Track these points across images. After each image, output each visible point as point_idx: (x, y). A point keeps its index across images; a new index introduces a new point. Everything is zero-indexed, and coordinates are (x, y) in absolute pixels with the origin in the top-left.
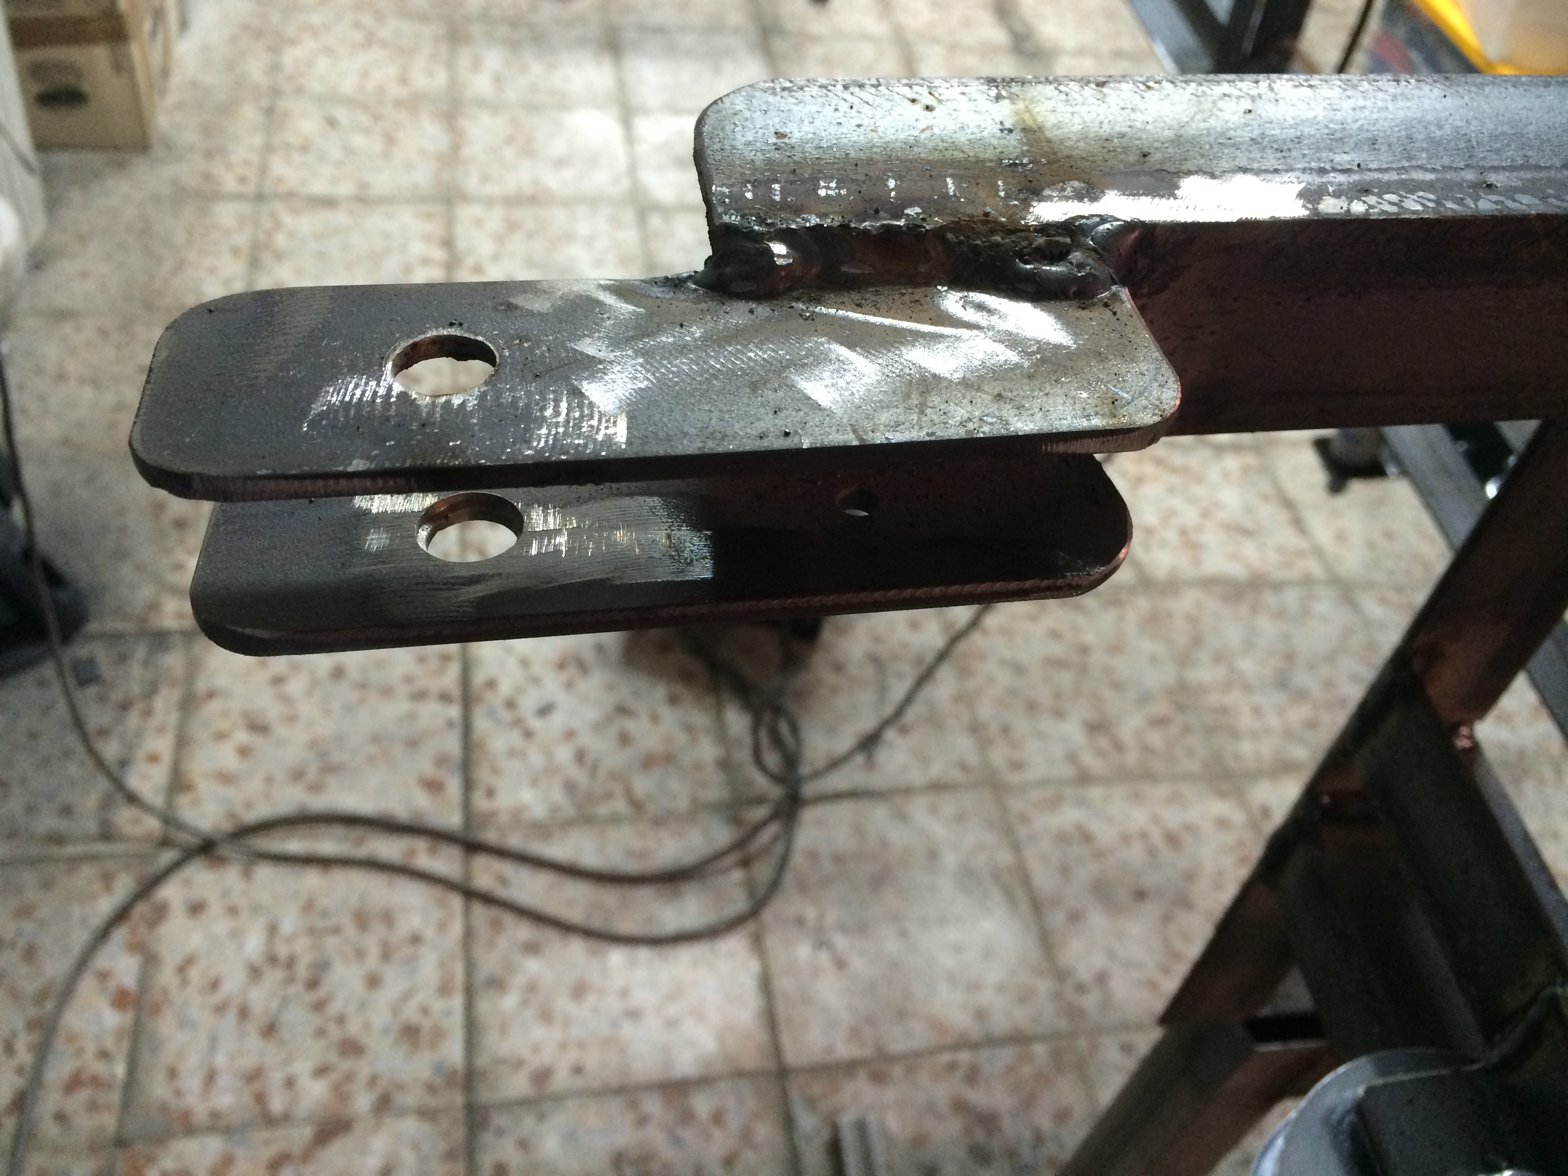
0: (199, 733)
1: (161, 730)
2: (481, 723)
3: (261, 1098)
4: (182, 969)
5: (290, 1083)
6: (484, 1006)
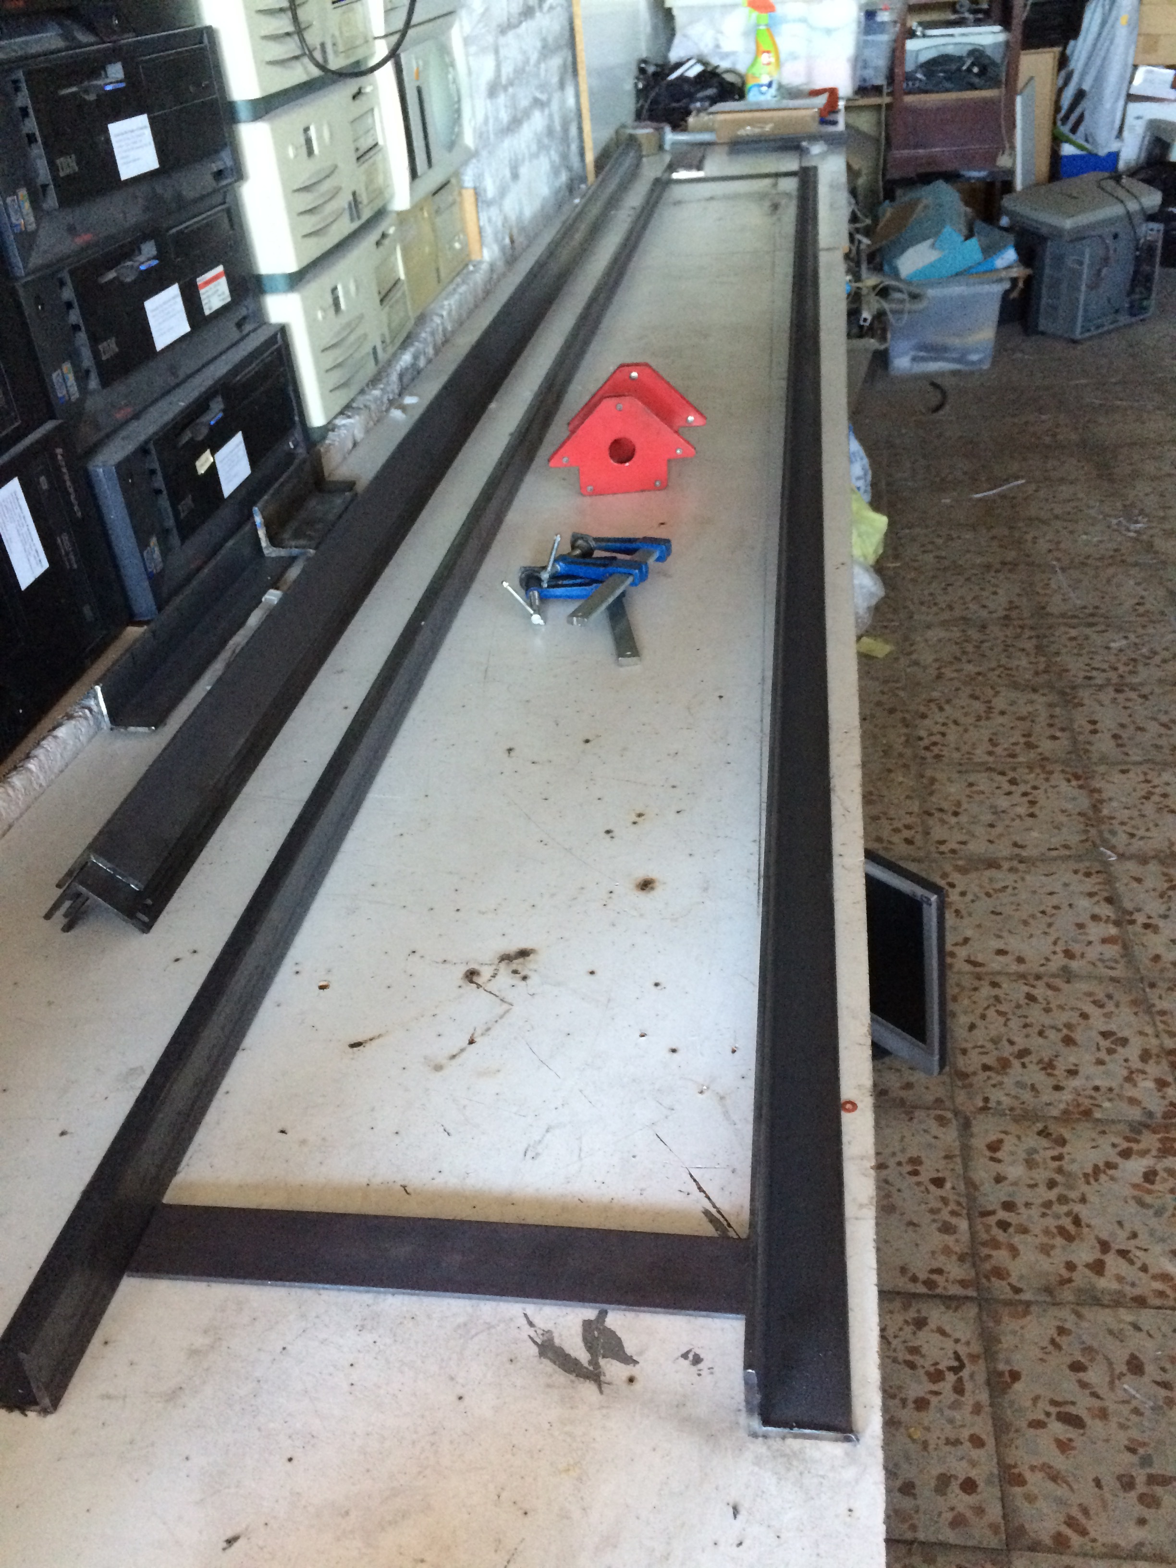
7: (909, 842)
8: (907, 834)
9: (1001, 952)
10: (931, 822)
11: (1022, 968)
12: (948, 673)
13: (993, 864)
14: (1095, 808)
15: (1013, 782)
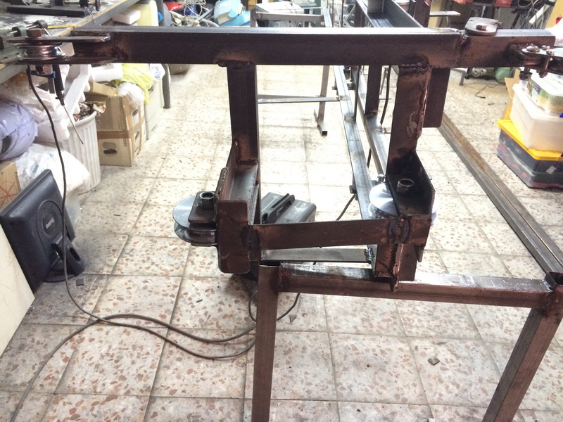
0: (104, 298)
1: (95, 298)
2: (180, 303)
3: (95, 388)
4: (83, 354)
5: (104, 385)
6: (162, 372)
7: (153, 174)
8: (154, 172)
9: (165, 200)
10: (162, 169)
11: (168, 204)
12: (189, 133)
13: (175, 179)
14: (211, 168)
15: (192, 161)
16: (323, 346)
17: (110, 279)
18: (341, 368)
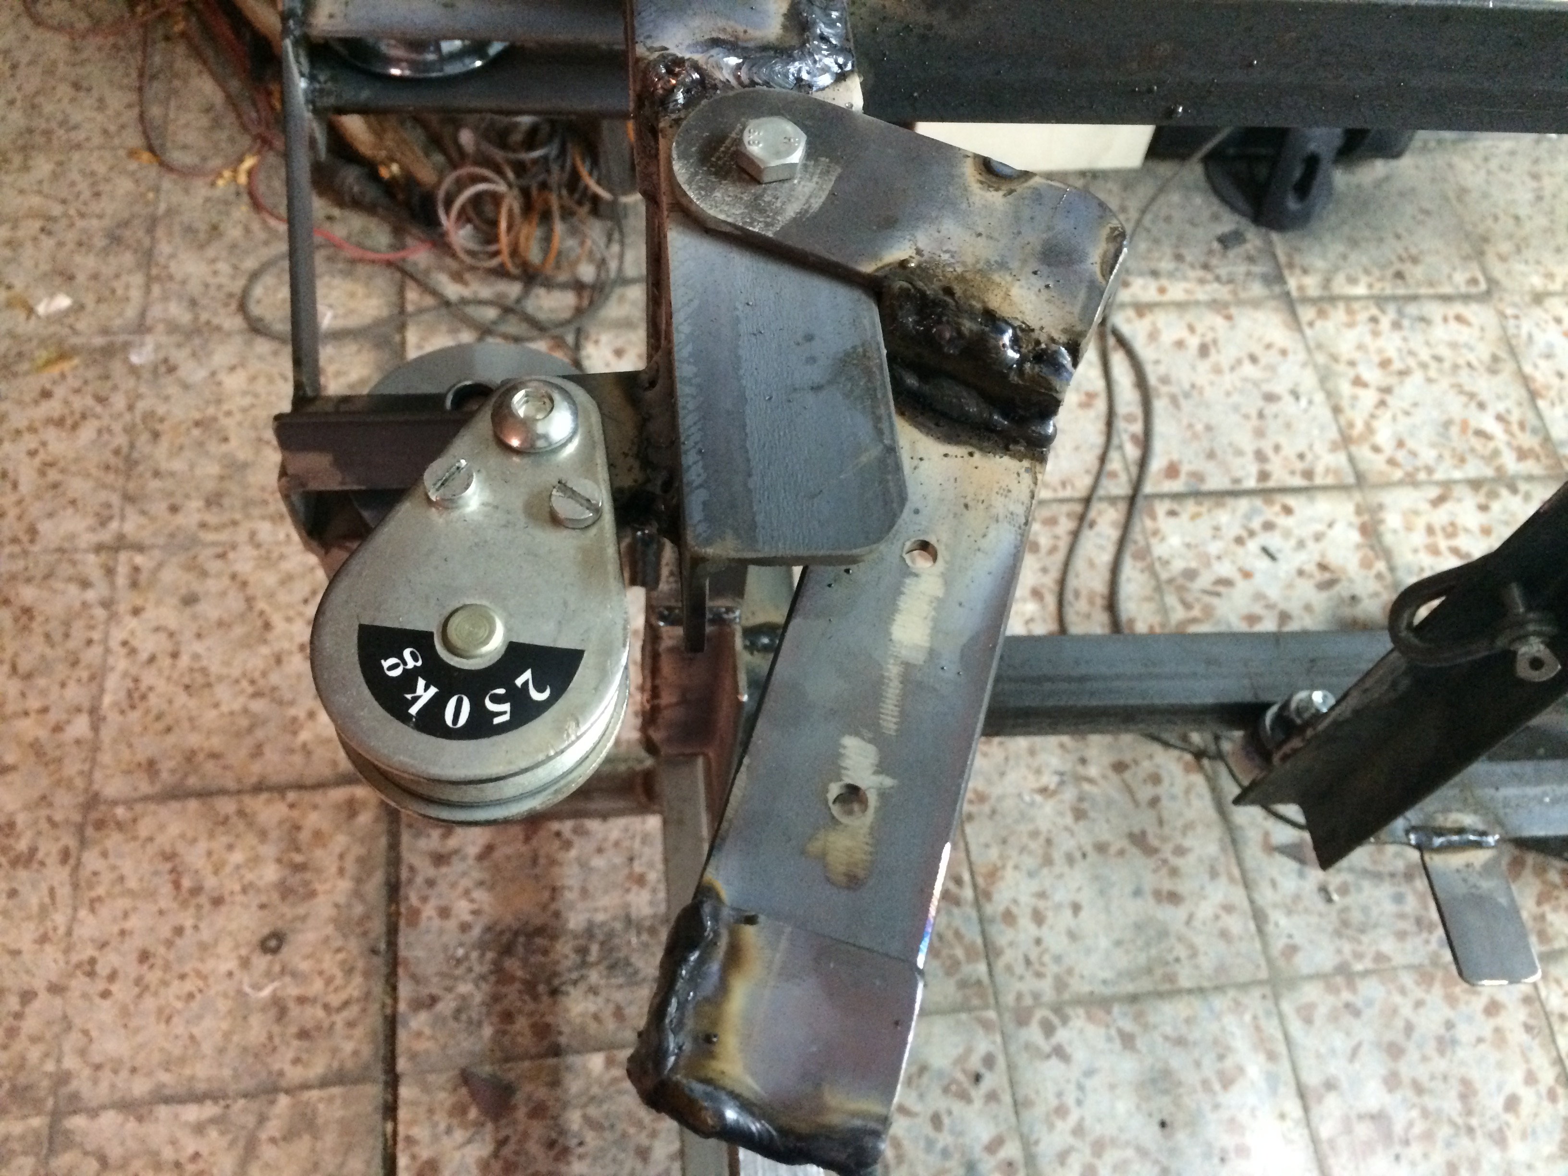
16: (1207, 963)
17: (1273, 304)
18: (1128, 1025)
